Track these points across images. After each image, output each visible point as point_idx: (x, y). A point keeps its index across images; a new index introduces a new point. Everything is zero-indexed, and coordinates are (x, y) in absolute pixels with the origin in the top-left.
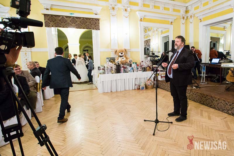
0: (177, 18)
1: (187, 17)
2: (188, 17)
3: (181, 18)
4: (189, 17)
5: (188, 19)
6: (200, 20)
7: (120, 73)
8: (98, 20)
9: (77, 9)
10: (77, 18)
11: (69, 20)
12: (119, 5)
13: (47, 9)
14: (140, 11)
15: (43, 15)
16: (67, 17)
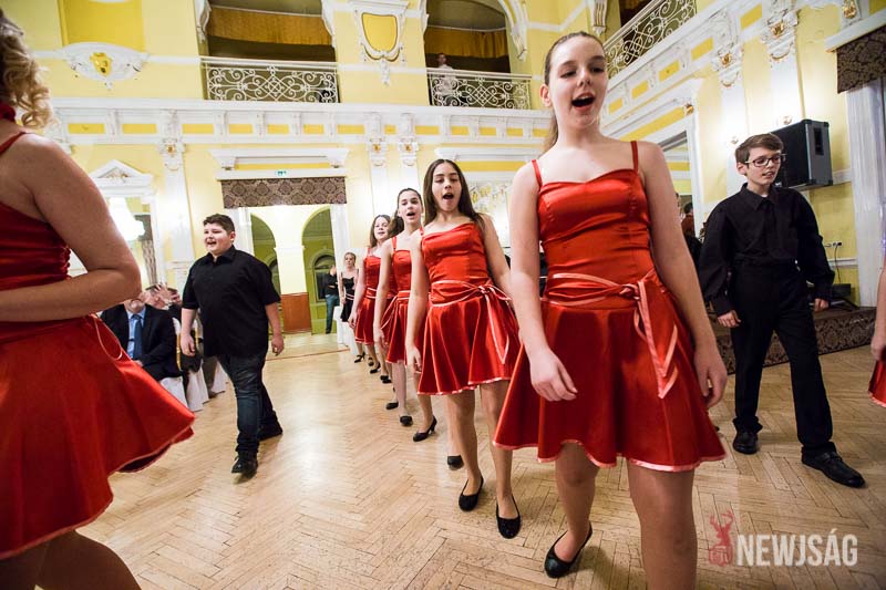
8: (342, 179)
9: (291, 161)
10: (293, 180)
11: (274, 188)
12: (392, 140)
13: (228, 169)
14: (444, 145)
15: (220, 184)
16: (271, 181)
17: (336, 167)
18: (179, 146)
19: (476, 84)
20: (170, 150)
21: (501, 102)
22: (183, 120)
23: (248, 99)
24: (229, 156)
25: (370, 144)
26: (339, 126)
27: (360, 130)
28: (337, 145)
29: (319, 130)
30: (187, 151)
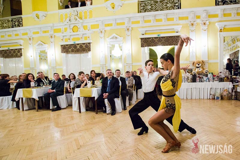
7: (196, 82)
12: (199, 21)
14: (220, 21)
17: (177, 32)
25: (190, 23)
26: (179, 17)
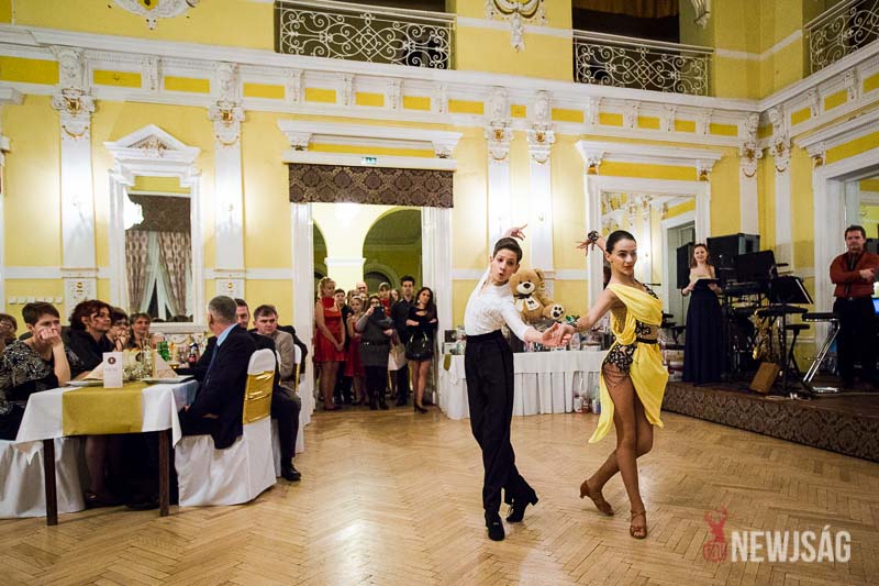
0: (723, 158)
1: (764, 151)
2: (770, 152)
3: (741, 154)
4: (772, 150)
5: (768, 158)
6: (818, 157)
7: (522, 351)
8: (449, 174)
9: (386, 144)
10: (384, 170)
11: (359, 179)
12: (519, 124)
13: (299, 148)
14: (588, 137)
15: (287, 167)
16: (355, 169)
17: (443, 157)
18: (238, 113)
19: (637, 56)
20: (226, 116)
21: (669, 82)
22: (245, 79)
23: (332, 55)
24: (302, 131)
25: (490, 129)
26: (450, 101)
27: (477, 108)
28: (444, 127)
29: (424, 104)
30: (247, 120)
